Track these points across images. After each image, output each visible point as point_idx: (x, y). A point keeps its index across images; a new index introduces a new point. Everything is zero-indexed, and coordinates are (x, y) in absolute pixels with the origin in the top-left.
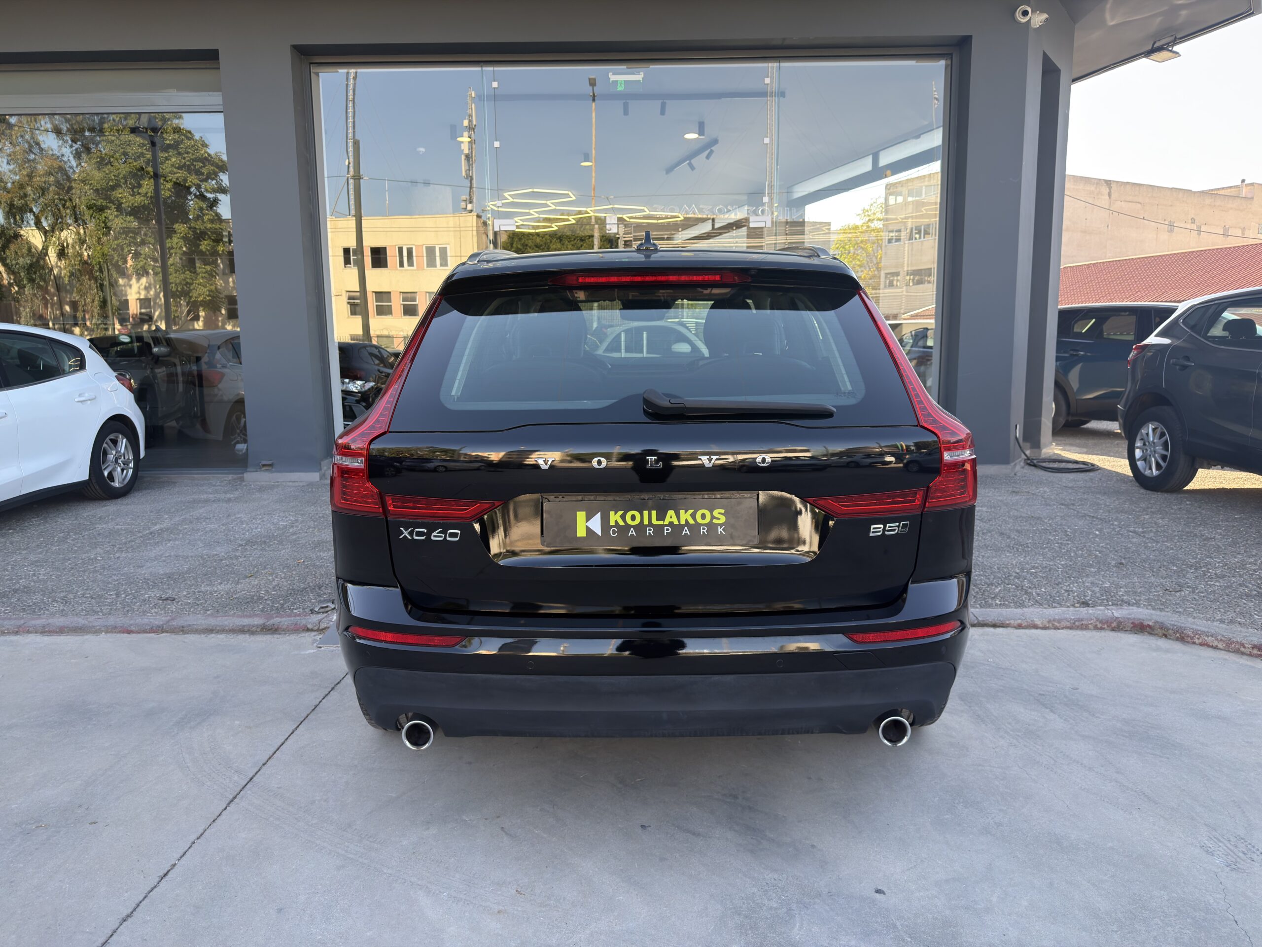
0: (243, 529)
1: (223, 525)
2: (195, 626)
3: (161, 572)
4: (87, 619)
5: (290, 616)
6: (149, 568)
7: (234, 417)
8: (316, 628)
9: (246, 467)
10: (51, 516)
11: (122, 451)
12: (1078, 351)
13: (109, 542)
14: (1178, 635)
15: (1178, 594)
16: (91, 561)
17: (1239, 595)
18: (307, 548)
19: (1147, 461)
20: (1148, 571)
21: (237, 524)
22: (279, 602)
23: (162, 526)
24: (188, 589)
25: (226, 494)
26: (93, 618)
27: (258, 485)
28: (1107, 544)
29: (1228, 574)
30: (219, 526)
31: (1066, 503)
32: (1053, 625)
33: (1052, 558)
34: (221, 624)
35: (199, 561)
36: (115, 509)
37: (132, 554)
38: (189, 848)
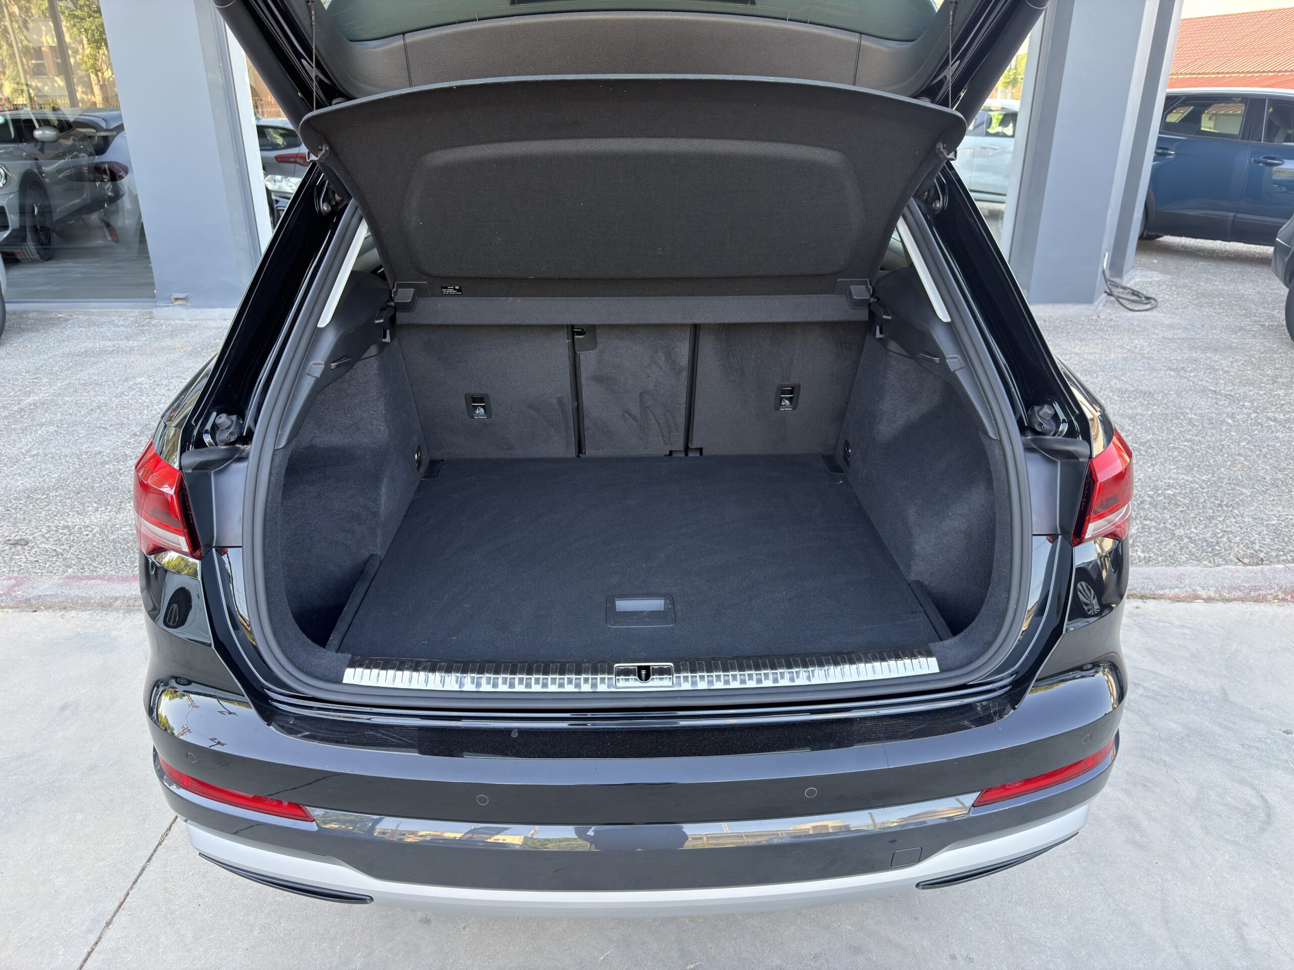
1: (116, 396)
9: (154, 299)
24: (48, 520)
25: (129, 341)
27: (172, 324)
30: (111, 399)
31: (1175, 367)
32: (1221, 595)
33: (1188, 469)
34: (84, 595)
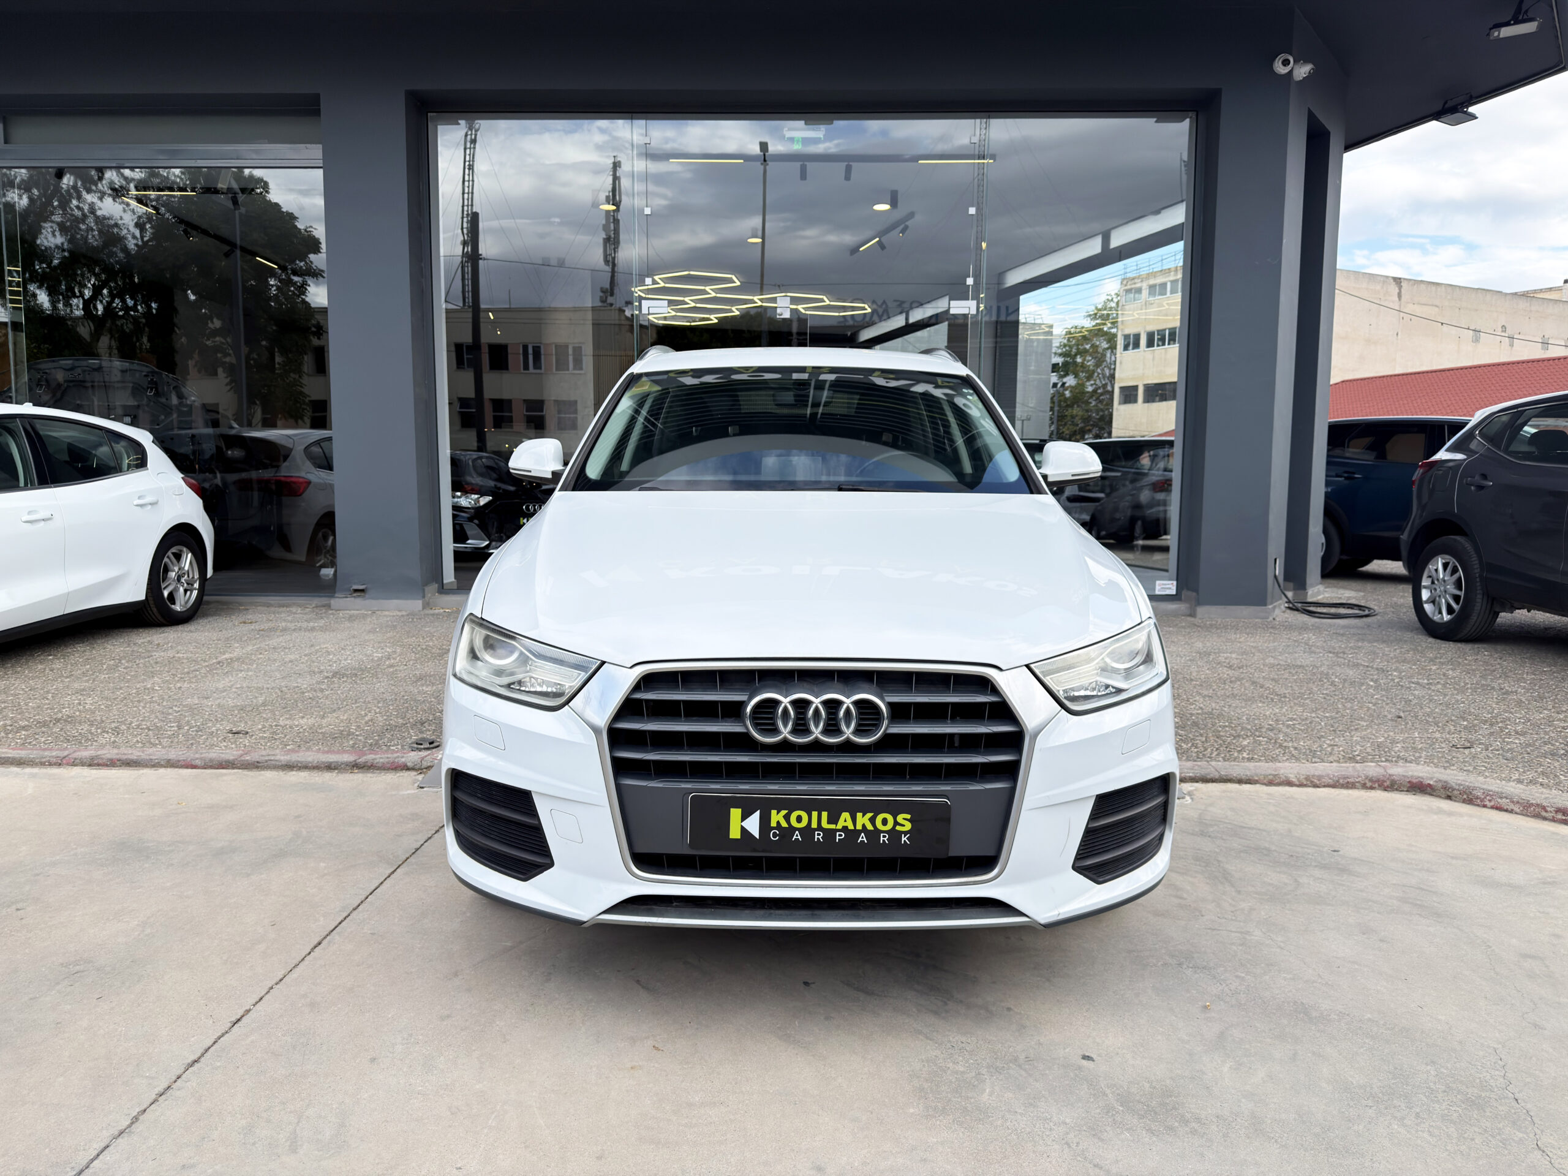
0: (330, 661)
1: (305, 655)
2: (273, 762)
3: (231, 703)
4: (143, 752)
5: (386, 751)
6: (216, 699)
7: (320, 535)
8: (417, 767)
9: (335, 593)
10: (99, 641)
11: (186, 568)
12: (1354, 473)
13: (168, 672)
14: (1465, 797)
15: (1467, 751)
16: (147, 691)
17: (1543, 753)
18: (405, 682)
19: (1436, 603)
20: (1431, 725)
21: (322, 655)
22: (372, 738)
23: (231, 655)
24: (263, 722)
25: (309, 623)
26: (151, 750)
27: (348, 614)
28: (1384, 696)
29: (1531, 731)
30: (301, 657)
31: (1335, 651)
32: (1312, 782)
33: (1314, 710)
34: (303, 760)
35: (276, 693)
36: (176, 636)
37: (196, 684)
38: (267, 993)
